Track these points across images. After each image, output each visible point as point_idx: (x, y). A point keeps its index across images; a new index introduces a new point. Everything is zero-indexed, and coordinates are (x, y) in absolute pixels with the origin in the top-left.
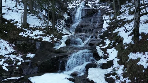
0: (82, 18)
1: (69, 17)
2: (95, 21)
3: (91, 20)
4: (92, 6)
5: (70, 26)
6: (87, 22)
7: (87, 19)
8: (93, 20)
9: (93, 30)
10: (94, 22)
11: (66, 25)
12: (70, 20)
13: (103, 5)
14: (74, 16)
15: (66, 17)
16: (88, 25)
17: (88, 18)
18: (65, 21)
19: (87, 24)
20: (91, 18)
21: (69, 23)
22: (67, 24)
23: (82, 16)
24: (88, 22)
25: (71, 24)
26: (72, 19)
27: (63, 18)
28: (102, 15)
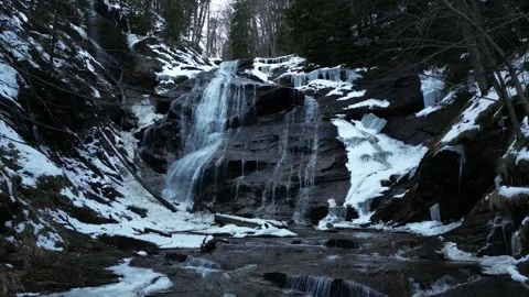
0: (233, 124)
1: (161, 116)
2: (300, 144)
3: (277, 138)
4: (269, 79)
5: (165, 162)
6: (256, 147)
7: (259, 133)
8: (291, 139)
9: (294, 190)
10: (295, 151)
11: (144, 155)
12: (166, 133)
13: (321, 77)
14: (190, 115)
15: (147, 116)
16: (264, 166)
17: (264, 128)
18: (136, 136)
19: (257, 158)
20: (276, 129)
21: (161, 147)
22: (150, 151)
23: (231, 119)
24: (263, 146)
25: (170, 156)
26: (177, 131)
27: (132, 122)
28: (327, 119)
